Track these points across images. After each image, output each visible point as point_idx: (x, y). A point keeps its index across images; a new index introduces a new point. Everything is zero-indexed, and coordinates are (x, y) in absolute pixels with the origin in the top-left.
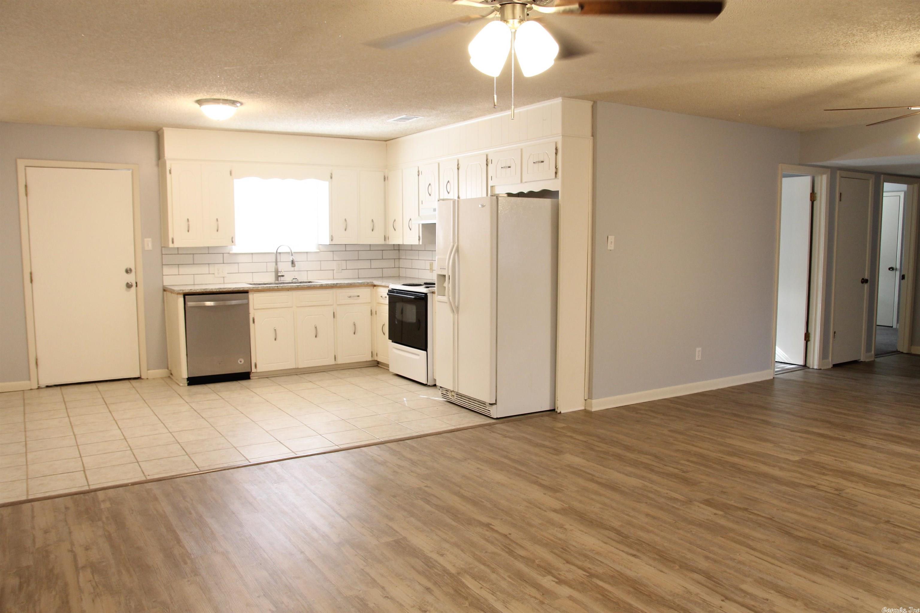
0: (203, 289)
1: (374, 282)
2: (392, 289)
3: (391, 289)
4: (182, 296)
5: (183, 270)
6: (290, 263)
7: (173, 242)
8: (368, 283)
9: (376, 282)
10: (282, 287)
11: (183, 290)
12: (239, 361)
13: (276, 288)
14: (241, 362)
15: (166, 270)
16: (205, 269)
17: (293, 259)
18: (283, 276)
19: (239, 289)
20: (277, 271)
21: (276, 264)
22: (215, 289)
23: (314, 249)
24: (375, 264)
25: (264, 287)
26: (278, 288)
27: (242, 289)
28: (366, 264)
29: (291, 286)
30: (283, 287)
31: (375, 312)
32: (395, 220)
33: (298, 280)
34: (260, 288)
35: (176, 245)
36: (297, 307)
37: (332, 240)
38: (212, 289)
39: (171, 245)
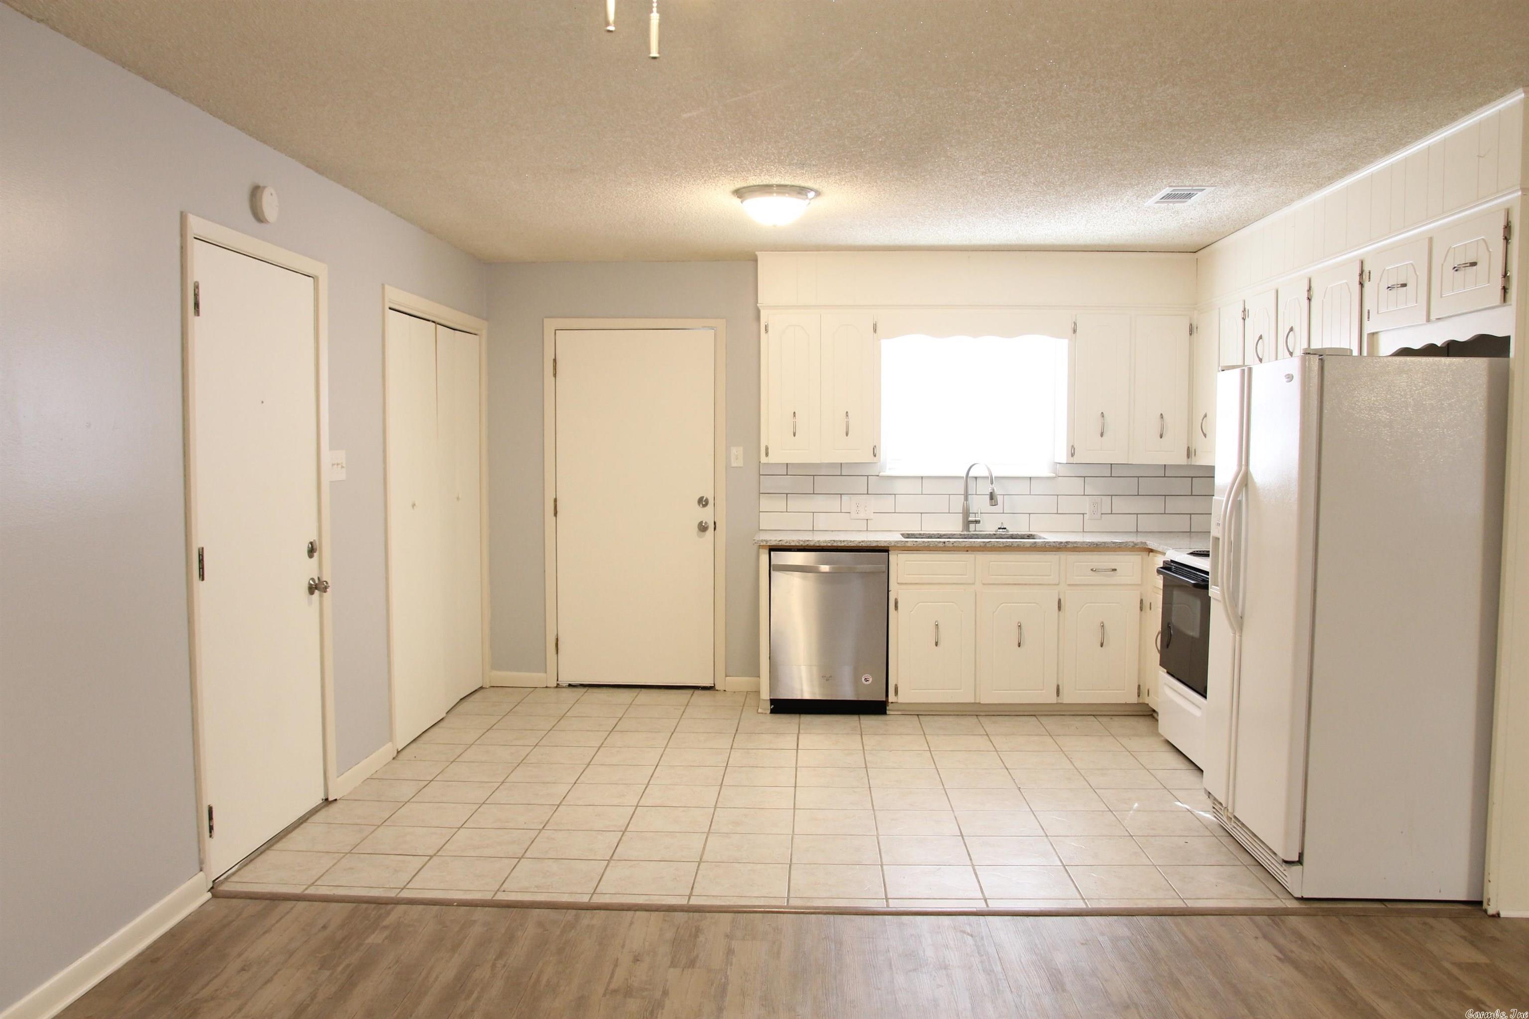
0: (802, 541)
1: (1148, 542)
2: (1172, 561)
3: (1170, 560)
4: (767, 551)
5: (795, 504)
6: (988, 497)
7: (767, 455)
8: (1136, 544)
9: (1152, 544)
10: (953, 544)
11: (767, 541)
12: (863, 679)
13: (941, 545)
14: (866, 680)
15: (766, 503)
16: (833, 504)
17: (993, 490)
18: (977, 522)
19: (868, 543)
20: (966, 513)
21: (966, 499)
22: (825, 542)
23: (1046, 472)
24: (1174, 505)
25: (918, 543)
26: (945, 546)
27: (874, 544)
28: (1156, 505)
29: (971, 542)
30: (955, 544)
31: (1149, 604)
32: (1206, 416)
33: (1008, 531)
34: (909, 545)
35: (773, 459)
36: (984, 584)
37: (1073, 455)
38: (819, 541)
39: (764, 460)
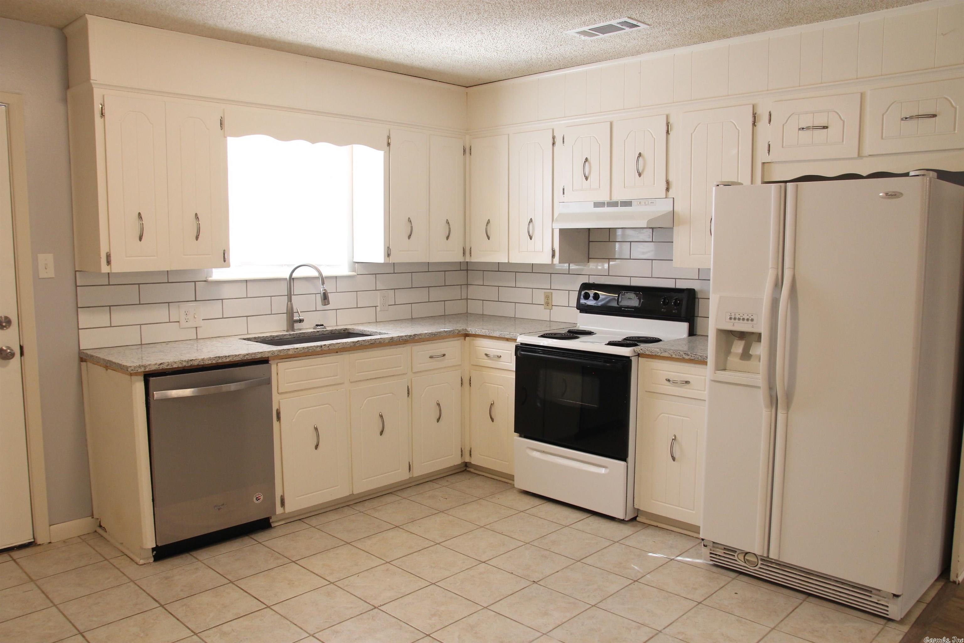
0: (185, 361)
1: (469, 329)
2: (522, 344)
3: (519, 344)
4: (142, 378)
5: (119, 317)
7: (109, 262)
8: (459, 331)
9: (472, 330)
10: (328, 347)
11: (145, 367)
12: (255, 499)
13: (319, 349)
14: (258, 499)
15: (85, 319)
16: (160, 314)
17: (325, 290)
19: (253, 355)
22: (210, 359)
23: (344, 270)
24: (435, 294)
25: (298, 350)
27: (259, 356)
28: (421, 295)
29: (343, 343)
30: (330, 347)
31: (468, 378)
32: (488, 222)
33: (325, 327)
34: (290, 352)
35: (116, 268)
36: (351, 382)
37: (389, 255)
39: (105, 269)
